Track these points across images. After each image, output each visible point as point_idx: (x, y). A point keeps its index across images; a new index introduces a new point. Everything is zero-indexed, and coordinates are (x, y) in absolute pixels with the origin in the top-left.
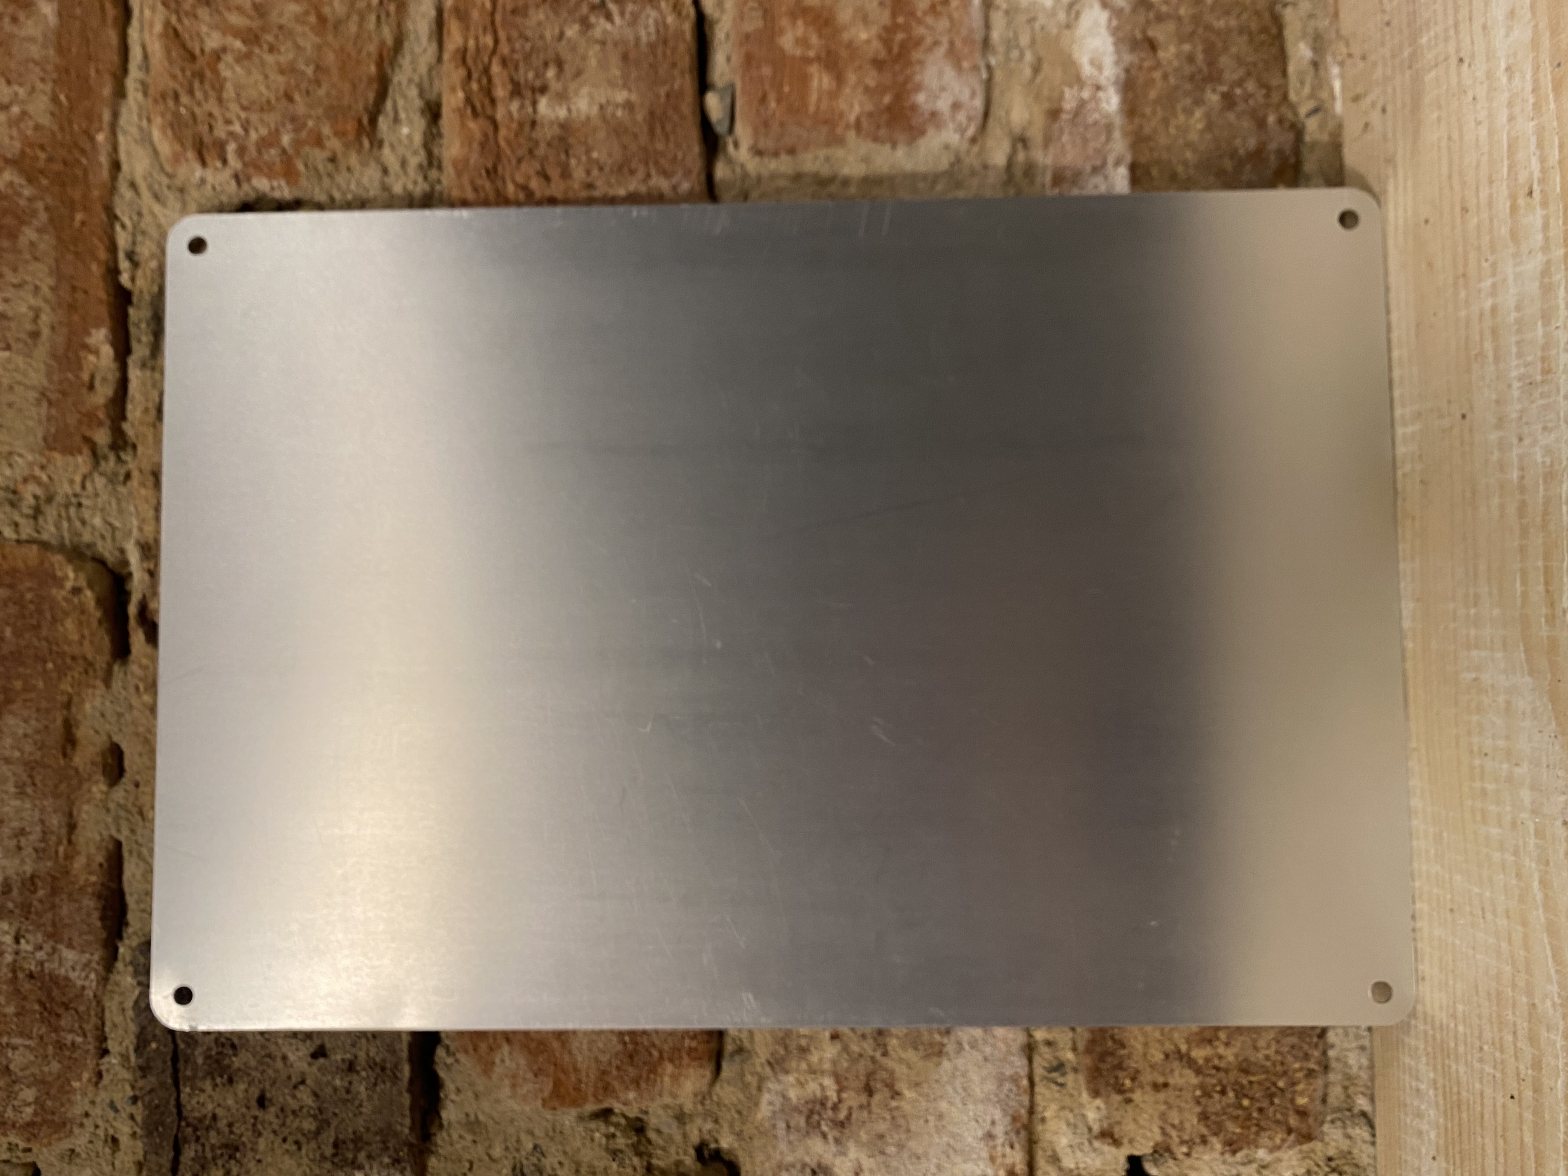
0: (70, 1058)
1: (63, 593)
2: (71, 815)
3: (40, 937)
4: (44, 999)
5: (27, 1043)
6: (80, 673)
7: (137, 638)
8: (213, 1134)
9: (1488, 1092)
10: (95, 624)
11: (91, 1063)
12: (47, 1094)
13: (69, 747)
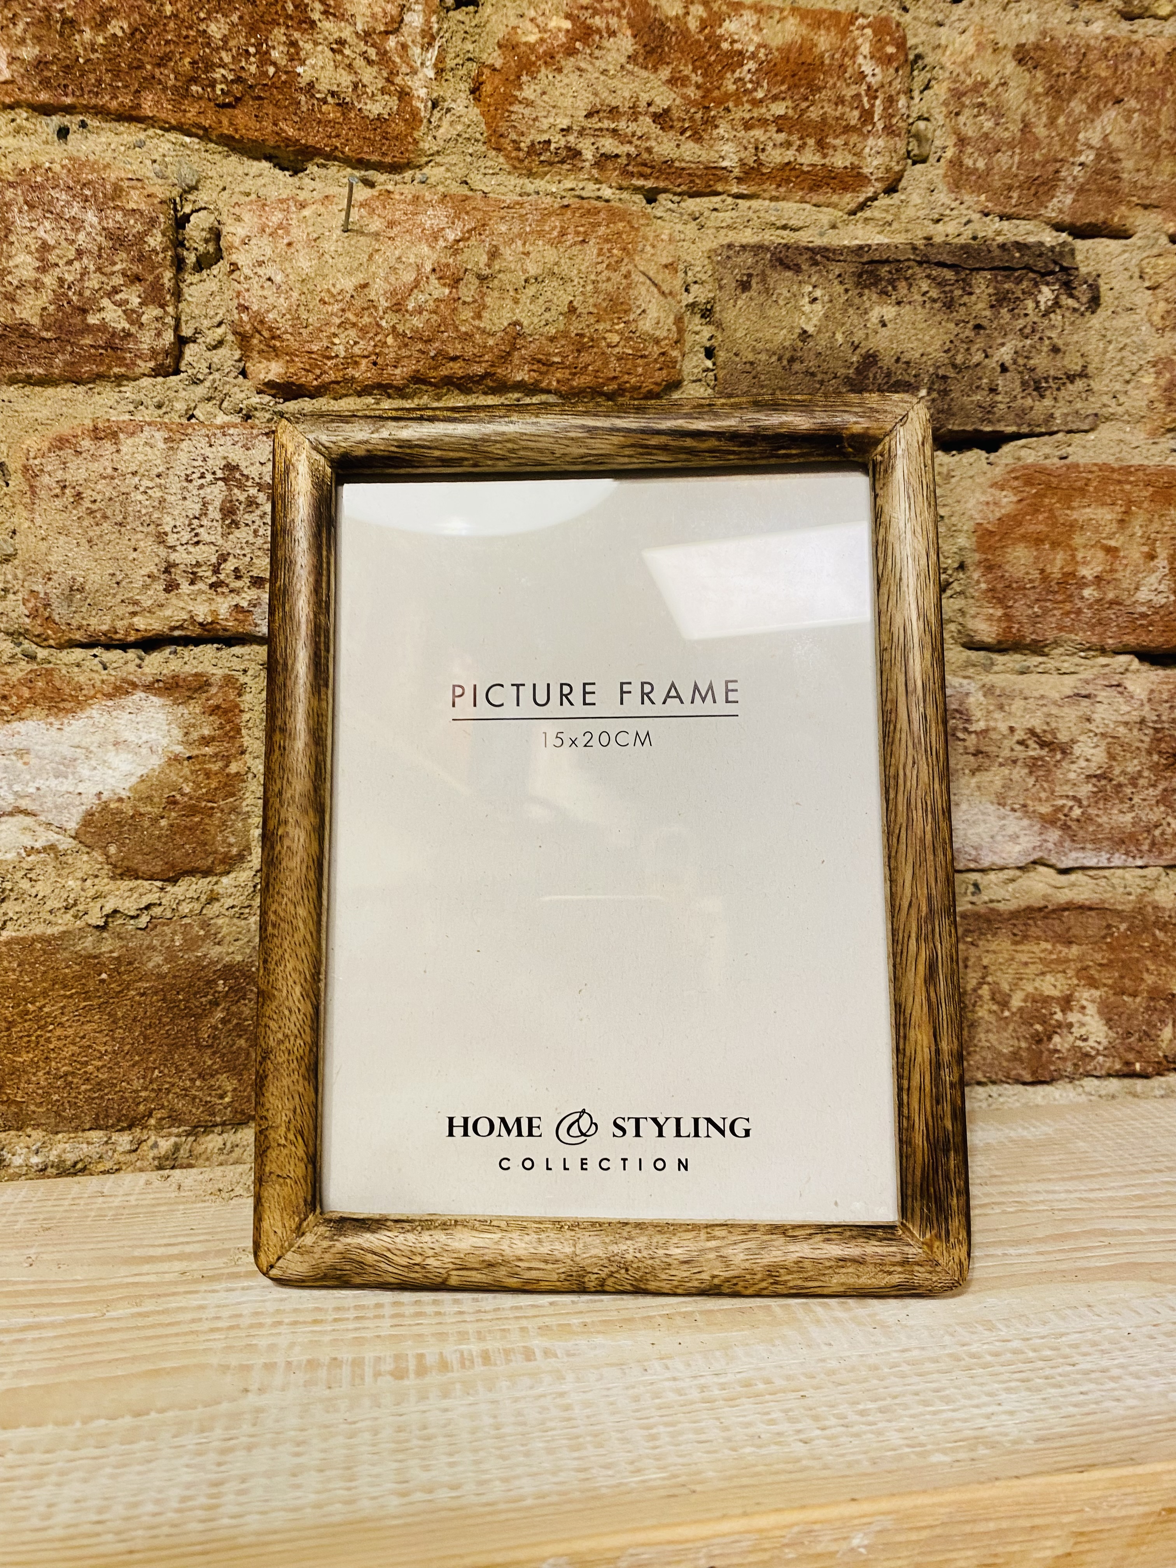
0: (1002, 195)
2: (1156, 207)
3: (1081, 180)
4: (1042, 179)
5: (1014, 166)
8: (960, 292)
11: (998, 209)
12: (980, 177)
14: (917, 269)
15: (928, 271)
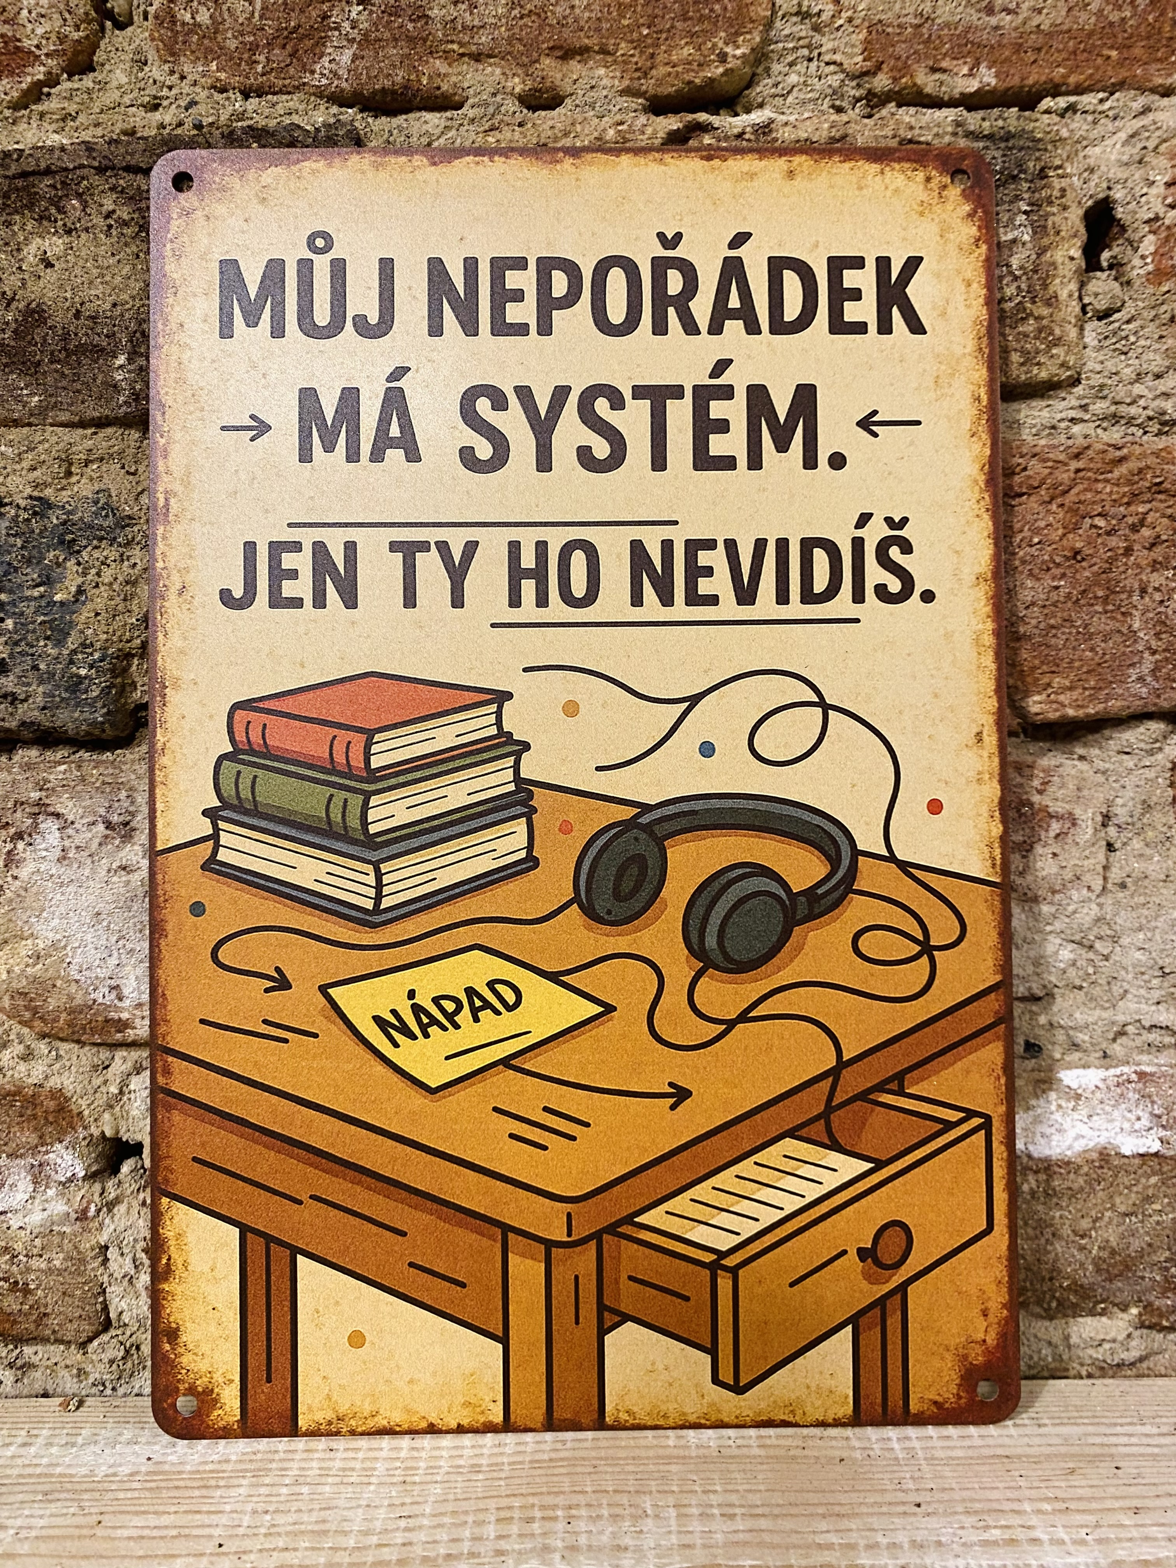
0: (240, 59)
1: (721, 44)
2: (490, 56)
3: (364, 26)
4: (301, 30)
5: (257, 15)
6: (636, 63)
7: (672, 123)
9: (224, 1520)
10: (687, 77)
11: (235, 81)
12: (204, 37)
13: (559, 53)
14: (96, 180)
15: (113, 180)
